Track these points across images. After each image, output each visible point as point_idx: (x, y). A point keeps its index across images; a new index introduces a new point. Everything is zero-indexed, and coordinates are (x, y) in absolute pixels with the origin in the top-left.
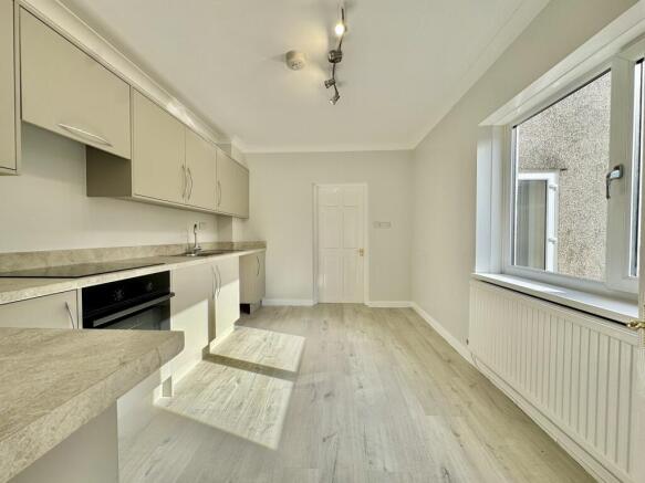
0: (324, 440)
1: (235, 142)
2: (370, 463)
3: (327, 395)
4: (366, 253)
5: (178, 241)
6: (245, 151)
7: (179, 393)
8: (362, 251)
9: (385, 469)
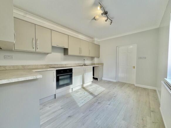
0: (90, 110)
1: (95, 39)
2: (95, 120)
3: (99, 103)
4: (135, 67)
5: (81, 63)
6: (99, 40)
7: (74, 92)
8: (134, 67)
9: (97, 123)
